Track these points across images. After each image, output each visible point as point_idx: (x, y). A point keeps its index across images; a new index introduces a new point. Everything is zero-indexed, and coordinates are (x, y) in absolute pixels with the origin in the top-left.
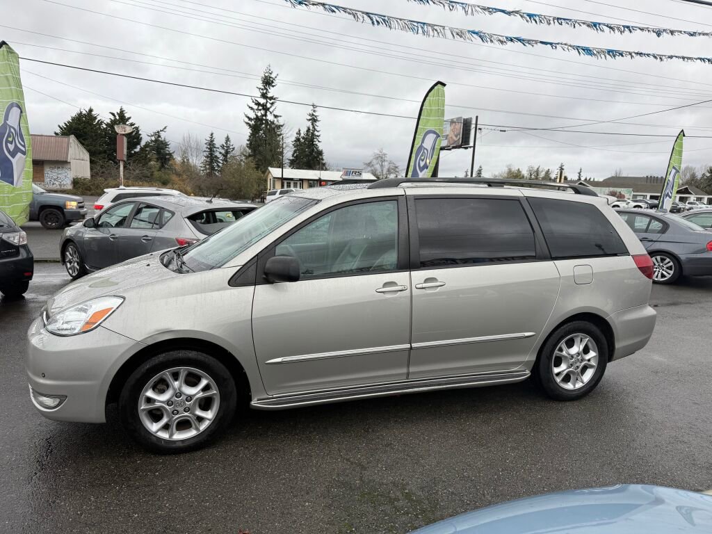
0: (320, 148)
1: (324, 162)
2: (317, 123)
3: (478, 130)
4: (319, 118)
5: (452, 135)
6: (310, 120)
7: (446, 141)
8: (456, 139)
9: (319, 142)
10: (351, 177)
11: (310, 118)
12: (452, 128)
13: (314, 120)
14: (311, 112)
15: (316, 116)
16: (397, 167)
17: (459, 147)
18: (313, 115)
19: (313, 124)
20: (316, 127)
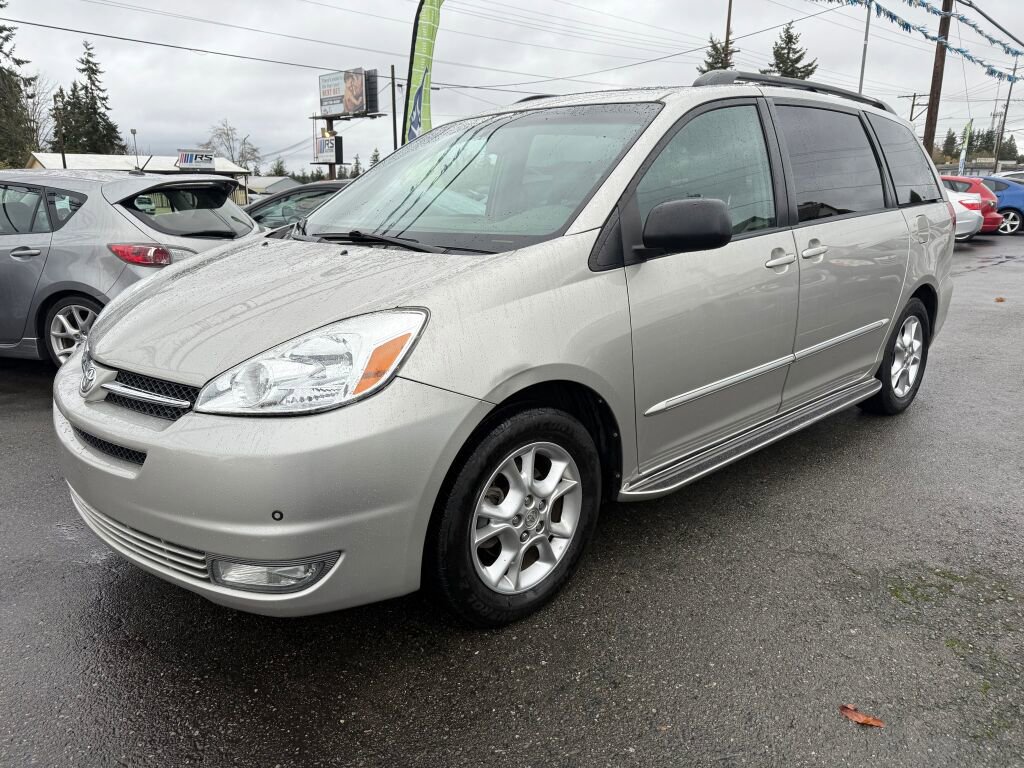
0: (112, 120)
1: (123, 143)
2: (99, 77)
3: (396, 88)
4: (101, 68)
5: (349, 96)
6: (84, 70)
7: (342, 105)
8: (357, 103)
9: (108, 109)
10: (194, 165)
11: (83, 67)
12: (349, 85)
13: (91, 70)
14: (85, 57)
15: (95, 64)
16: (255, 150)
17: (363, 115)
18: (88, 62)
19: (90, 78)
20: (97, 83)
